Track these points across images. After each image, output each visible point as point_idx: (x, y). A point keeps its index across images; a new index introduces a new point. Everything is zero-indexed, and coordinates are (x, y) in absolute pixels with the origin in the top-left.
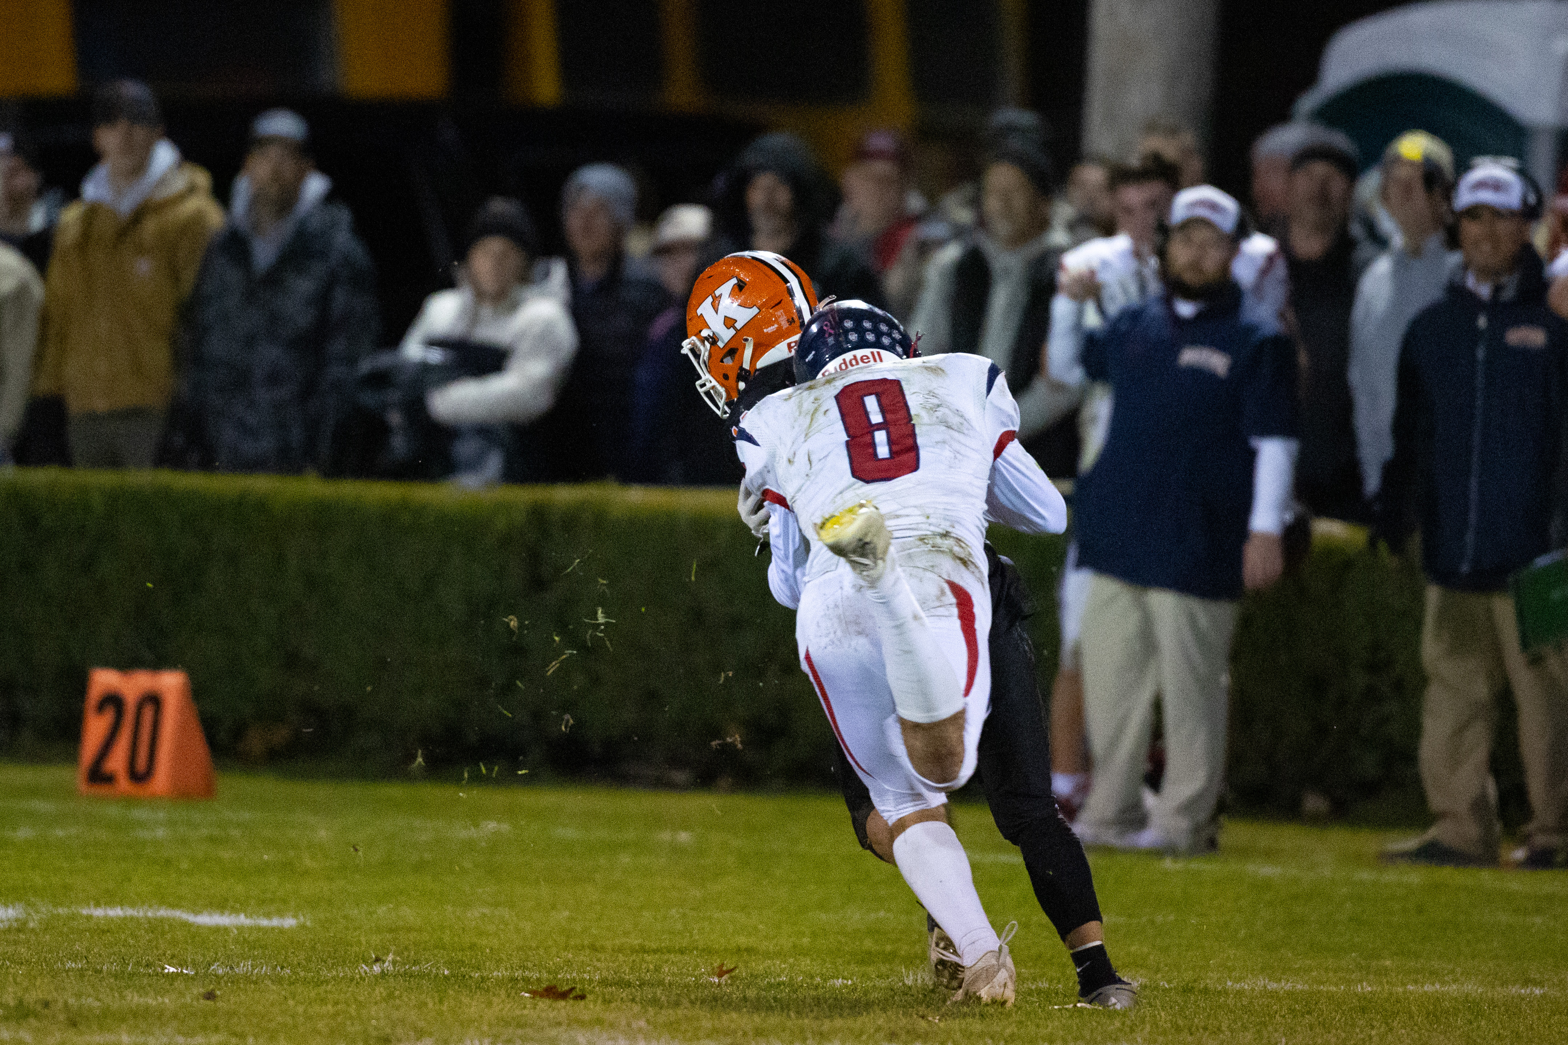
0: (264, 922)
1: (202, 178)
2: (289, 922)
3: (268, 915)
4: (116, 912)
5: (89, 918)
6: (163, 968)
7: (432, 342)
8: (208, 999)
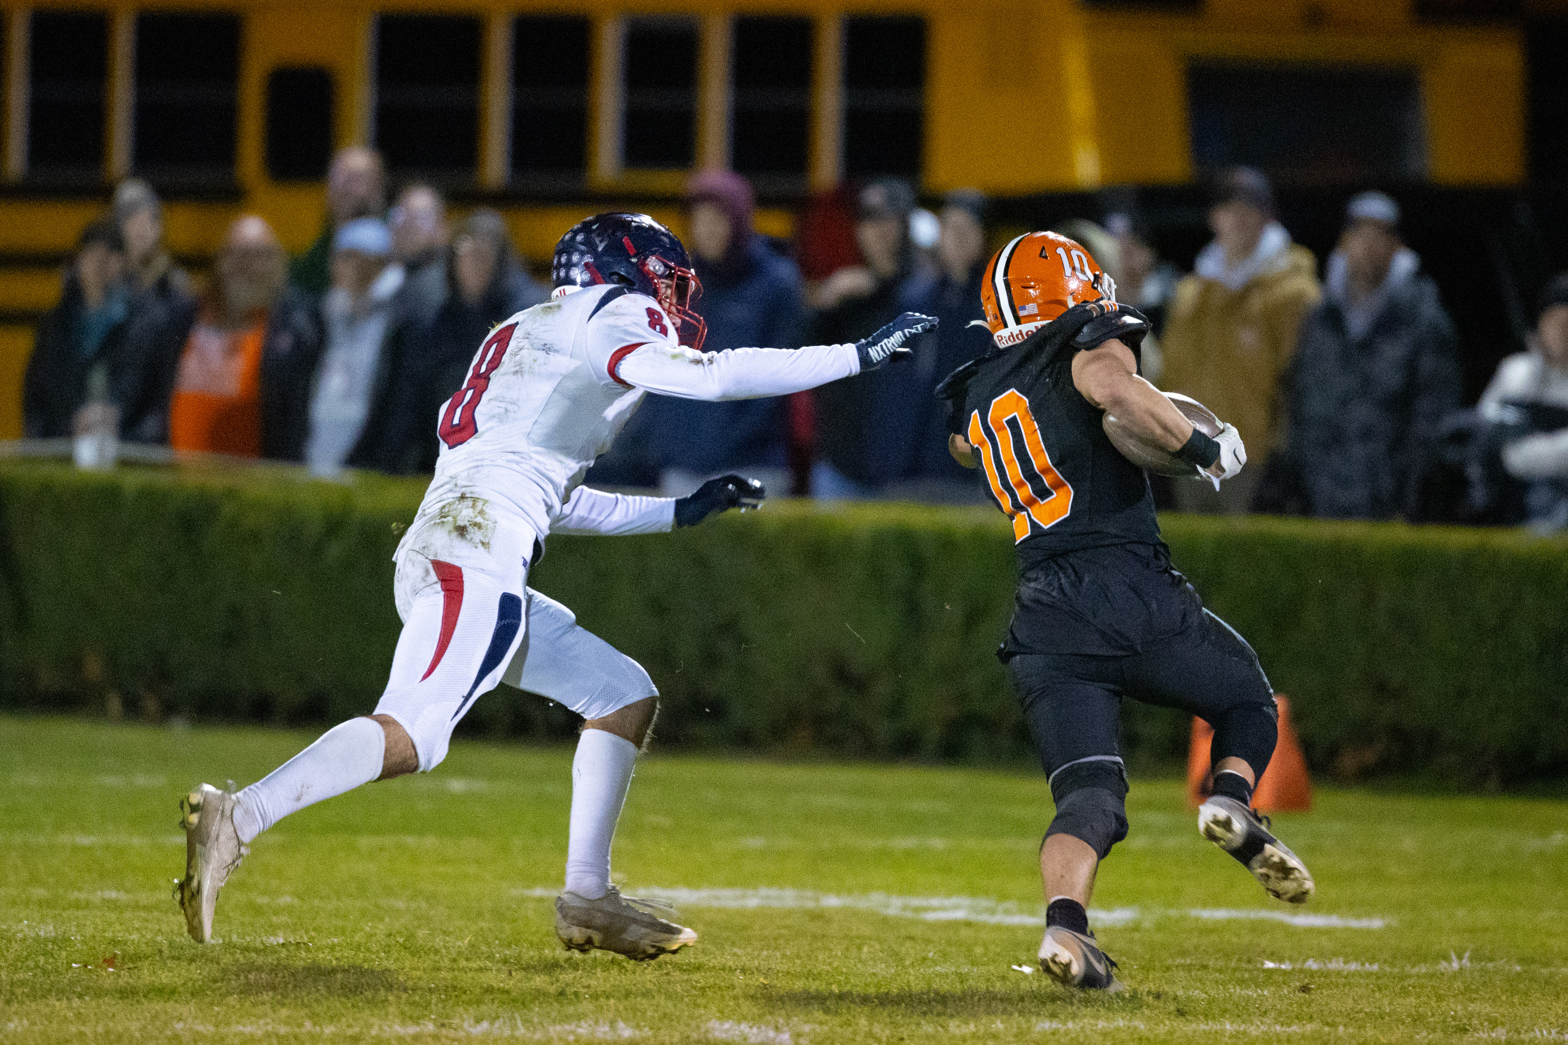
0: (1354, 923)
1: (1304, 259)
2: (1376, 923)
3: (1358, 917)
4: (1221, 914)
5: (1197, 919)
6: (1263, 964)
7: (1507, 402)
8: (1304, 991)
